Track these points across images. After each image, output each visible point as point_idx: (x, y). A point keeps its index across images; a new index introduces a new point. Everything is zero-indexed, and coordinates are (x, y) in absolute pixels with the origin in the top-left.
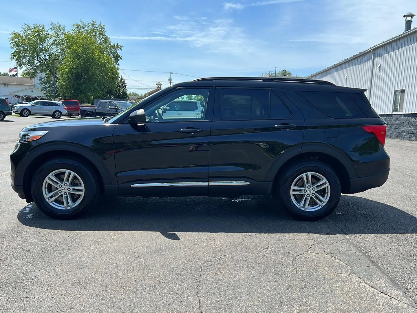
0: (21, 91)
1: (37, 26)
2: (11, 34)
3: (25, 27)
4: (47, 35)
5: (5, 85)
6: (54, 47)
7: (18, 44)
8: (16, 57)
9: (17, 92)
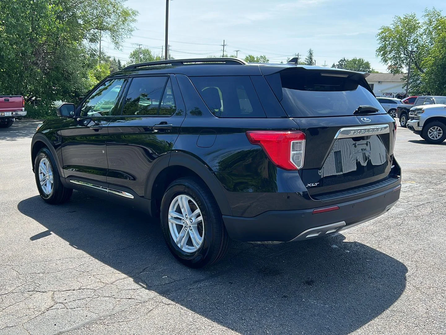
0: (391, 88)
1: (407, 16)
2: (379, 29)
3: (395, 19)
4: (417, 25)
5: (379, 82)
6: (425, 36)
7: (384, 39)
8: (382, 53)
9: (388, 89)
